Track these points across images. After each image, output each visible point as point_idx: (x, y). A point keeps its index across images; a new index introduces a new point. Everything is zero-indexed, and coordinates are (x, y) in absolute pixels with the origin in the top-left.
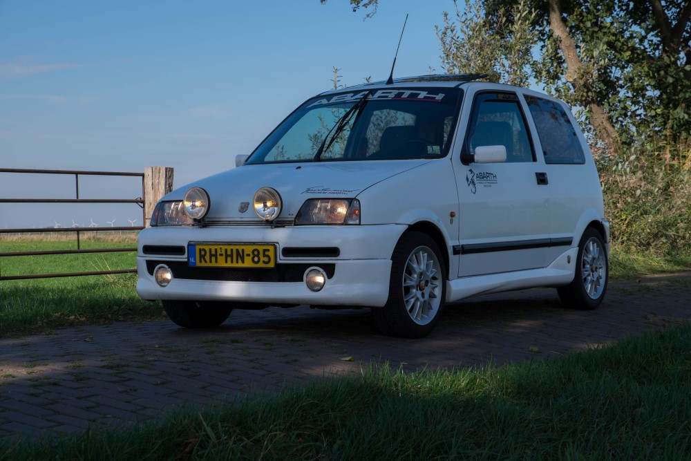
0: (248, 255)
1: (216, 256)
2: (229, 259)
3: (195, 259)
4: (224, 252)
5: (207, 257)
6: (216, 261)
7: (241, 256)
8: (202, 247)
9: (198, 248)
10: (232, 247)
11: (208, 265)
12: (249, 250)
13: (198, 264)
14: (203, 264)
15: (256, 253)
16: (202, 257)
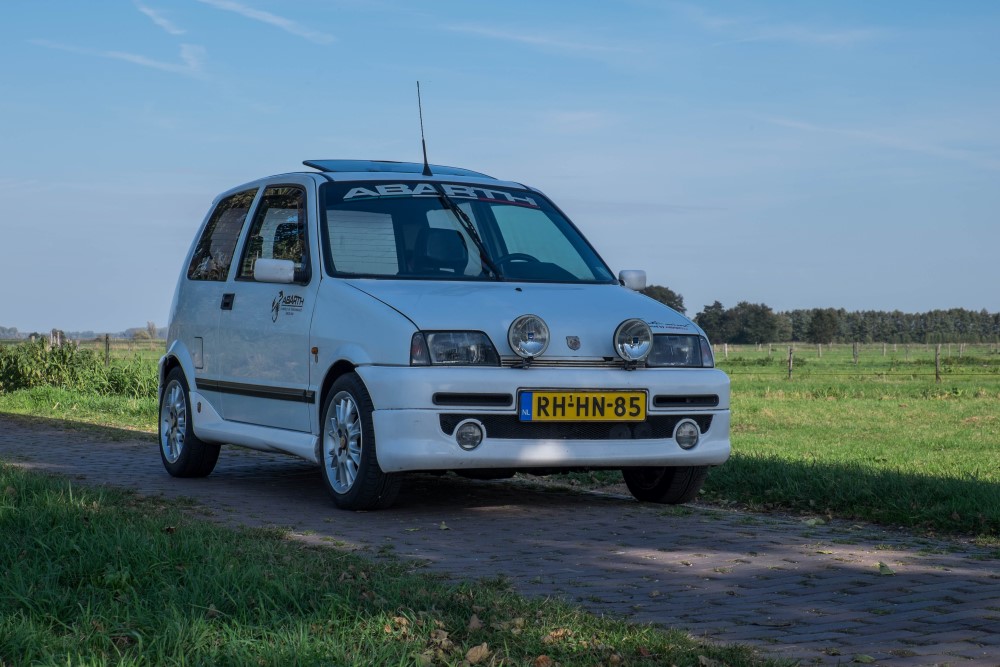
0: (610, 405)
1: (563, 406)
2: (582, 411)
3: (530, 412)
4: (575, 402)
5: (550, 409)
7: (600, 407)
8: (542, 395)
9: (535, 396)
10: (587, 395)
11: (551, 418)
12: (611, 398)
13: (535, 418)
14: (543, 418)
15: (620, 403)
16: (541, 408)
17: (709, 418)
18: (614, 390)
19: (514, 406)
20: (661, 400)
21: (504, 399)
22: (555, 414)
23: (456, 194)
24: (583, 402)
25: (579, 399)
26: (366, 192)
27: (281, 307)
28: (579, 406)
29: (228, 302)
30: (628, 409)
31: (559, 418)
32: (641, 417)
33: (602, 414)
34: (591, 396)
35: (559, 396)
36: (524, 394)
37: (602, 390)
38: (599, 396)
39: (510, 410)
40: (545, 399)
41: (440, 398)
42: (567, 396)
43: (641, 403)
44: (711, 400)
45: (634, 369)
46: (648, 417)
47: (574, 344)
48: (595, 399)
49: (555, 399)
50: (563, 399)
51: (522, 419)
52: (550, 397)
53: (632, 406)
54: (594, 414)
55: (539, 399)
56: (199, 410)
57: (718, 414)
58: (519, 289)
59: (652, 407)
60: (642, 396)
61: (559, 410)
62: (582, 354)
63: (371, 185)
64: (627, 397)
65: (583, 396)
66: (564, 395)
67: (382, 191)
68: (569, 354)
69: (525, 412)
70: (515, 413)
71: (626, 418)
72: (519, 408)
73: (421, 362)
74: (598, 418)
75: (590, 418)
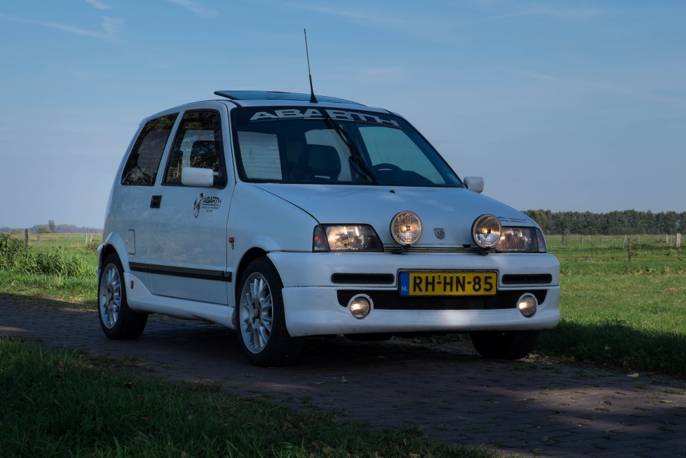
0: (469, 283)
1: (433, 284)
2: (448, 287)
3: (408, 288)
4: (442, 280)
5: (423, 286)
6: (433, 290)
8: (417, 275)
9: (412, 276)
11: (424, 293)
13: (411, 293)
14: (418, 293)
16: (416, 285)
17: (545, 292)
18: (472, 271)
19: (394, 284)
20: (508, 279)
21: (387, 278)
22: (427, 290)
23: (338, 117)
24: (448, 280)
25: (445, 278)
26: (268, 115)
27: (201, 205)
28: (446, 284)
29: (156, 202)
30: (483, 286)
31: (430, 293)
32: (493, 292)
33: (463, 290)
34: (455, 275)
35: (430, 276)
36: (403, 274)
37: (463, 271)
38: (461, 276)
39: (392, 287)
40: (419, 278)
41: (337, 278)
42: (436, 275)
43: (493, 281)
44: (546, 278)
45: (487, 254)
46: (498, 292)
47: (440, 234)
48: (458, 278)
49: (427, 278)
50: (434, 278)
51: (402, 294)
52: (423, 276)
53: (486, 283)
54: (457, 290)
55: (415, 278)
56: (132, 287)
57: (551, 289)
58: (392, 192)
59: (501, 284)
60: (493, 275)
61: (430, 287)
62: (448, 242)
63: (271, 110)
64: (482, 276)
65: (448, 276)
66: (434, 275)
67: (280, 114)
68: (437, 243)
69: (404, 289)
70: (396, 289)
71: (482, 292)
72: (399, 285)
73: (322, 249)
74: (460, 293)
75: (454, 293)
